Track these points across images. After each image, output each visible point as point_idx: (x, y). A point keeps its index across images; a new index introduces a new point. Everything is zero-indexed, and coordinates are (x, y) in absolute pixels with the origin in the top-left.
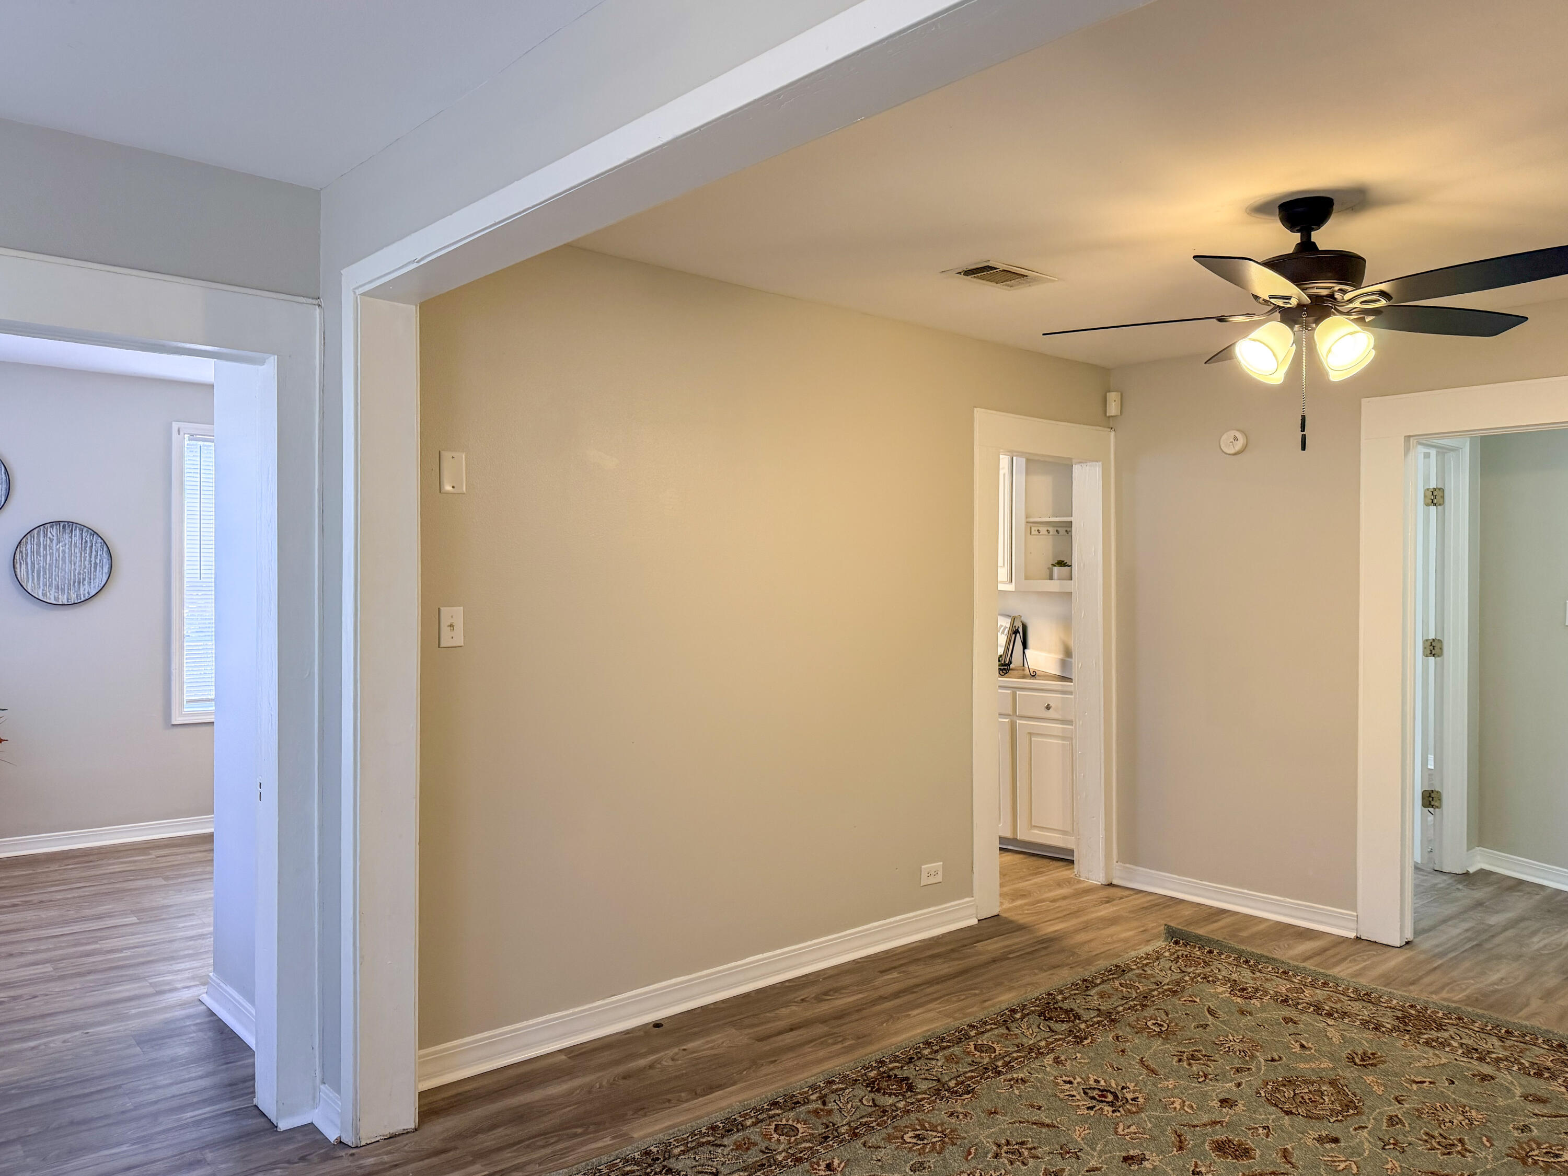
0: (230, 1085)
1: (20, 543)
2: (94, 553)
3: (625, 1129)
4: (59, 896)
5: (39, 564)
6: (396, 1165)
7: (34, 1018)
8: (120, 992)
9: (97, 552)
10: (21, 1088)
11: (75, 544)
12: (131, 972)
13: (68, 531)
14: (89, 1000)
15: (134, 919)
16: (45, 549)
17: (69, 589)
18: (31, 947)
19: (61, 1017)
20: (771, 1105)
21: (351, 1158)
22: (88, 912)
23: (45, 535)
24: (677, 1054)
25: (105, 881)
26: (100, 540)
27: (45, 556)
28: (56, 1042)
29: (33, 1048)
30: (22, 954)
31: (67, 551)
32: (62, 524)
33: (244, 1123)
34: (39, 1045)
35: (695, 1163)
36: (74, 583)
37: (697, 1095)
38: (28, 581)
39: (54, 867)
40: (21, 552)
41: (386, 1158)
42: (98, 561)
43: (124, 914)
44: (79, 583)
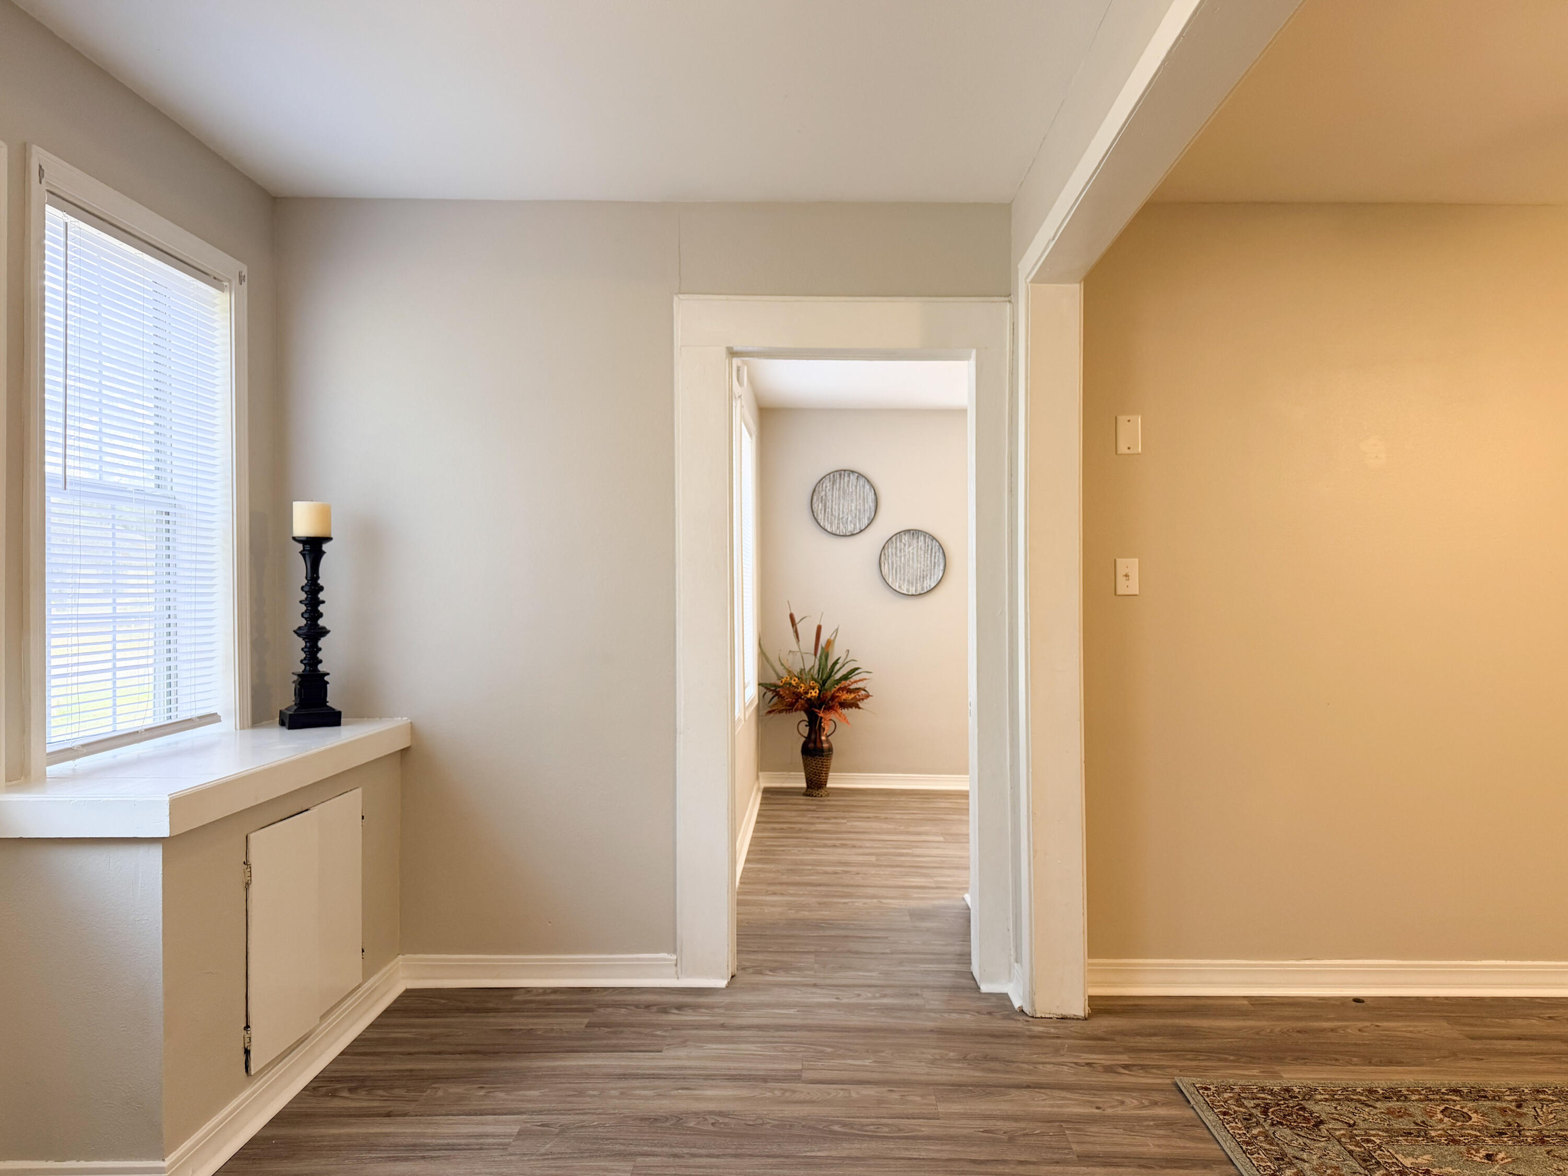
0: (960, 955)
1: (884, 547)
2: (933, 554)
3: (1277, 1068)
4: (898, 816)
5: (896, 563)
6: (1058, 1037)
7: (852, 886)
8: (912, 882)
9: (935, 553)
10: (829, 924)
11: (921, 547)
12: (925, 871)
13: (916, 537)
14: (891, 882)
15: (941, 839)
16: (900, 552)
17: (917, 583)
18: (868, 844)
19: (870, 889)
20: (1451, 1092)
21: (1025, 1023)
22: (912, 829)
23: (901, 541)
24: (1367, 1027)
25: (932, 812)
26: (937, 544)
27: (901, 557)
28: (859, 903)
29: (845, 903)
30: (861, 847)
31: (915, 553)
32: (912, 532)
33: (958, 980)
34: (849, 902)
35: (1333, 1111)
36: (920, 578)
37: (1370, 1063)
38: (889, 577)
39: (903, 798)
40: (885, 554)
41: (1052, 1030)
42: (936, 561)
43: (936, 834)
44: (923, 578)
